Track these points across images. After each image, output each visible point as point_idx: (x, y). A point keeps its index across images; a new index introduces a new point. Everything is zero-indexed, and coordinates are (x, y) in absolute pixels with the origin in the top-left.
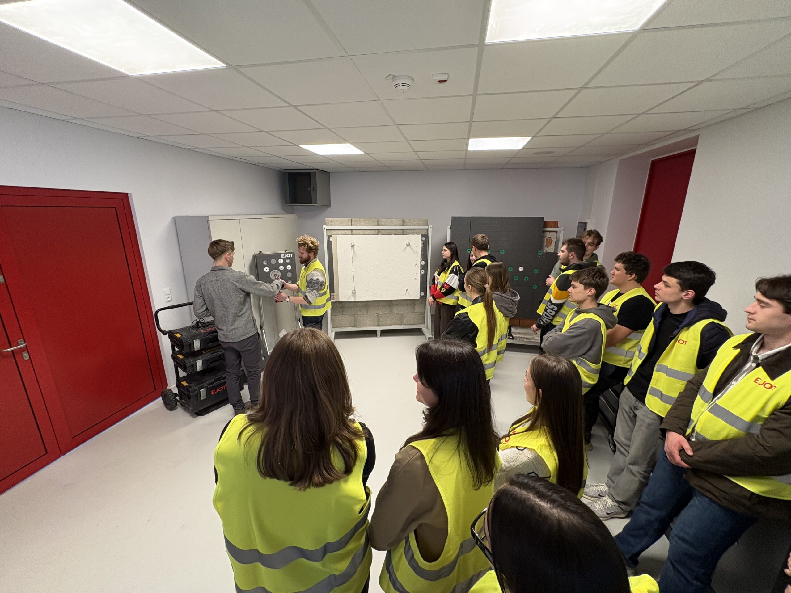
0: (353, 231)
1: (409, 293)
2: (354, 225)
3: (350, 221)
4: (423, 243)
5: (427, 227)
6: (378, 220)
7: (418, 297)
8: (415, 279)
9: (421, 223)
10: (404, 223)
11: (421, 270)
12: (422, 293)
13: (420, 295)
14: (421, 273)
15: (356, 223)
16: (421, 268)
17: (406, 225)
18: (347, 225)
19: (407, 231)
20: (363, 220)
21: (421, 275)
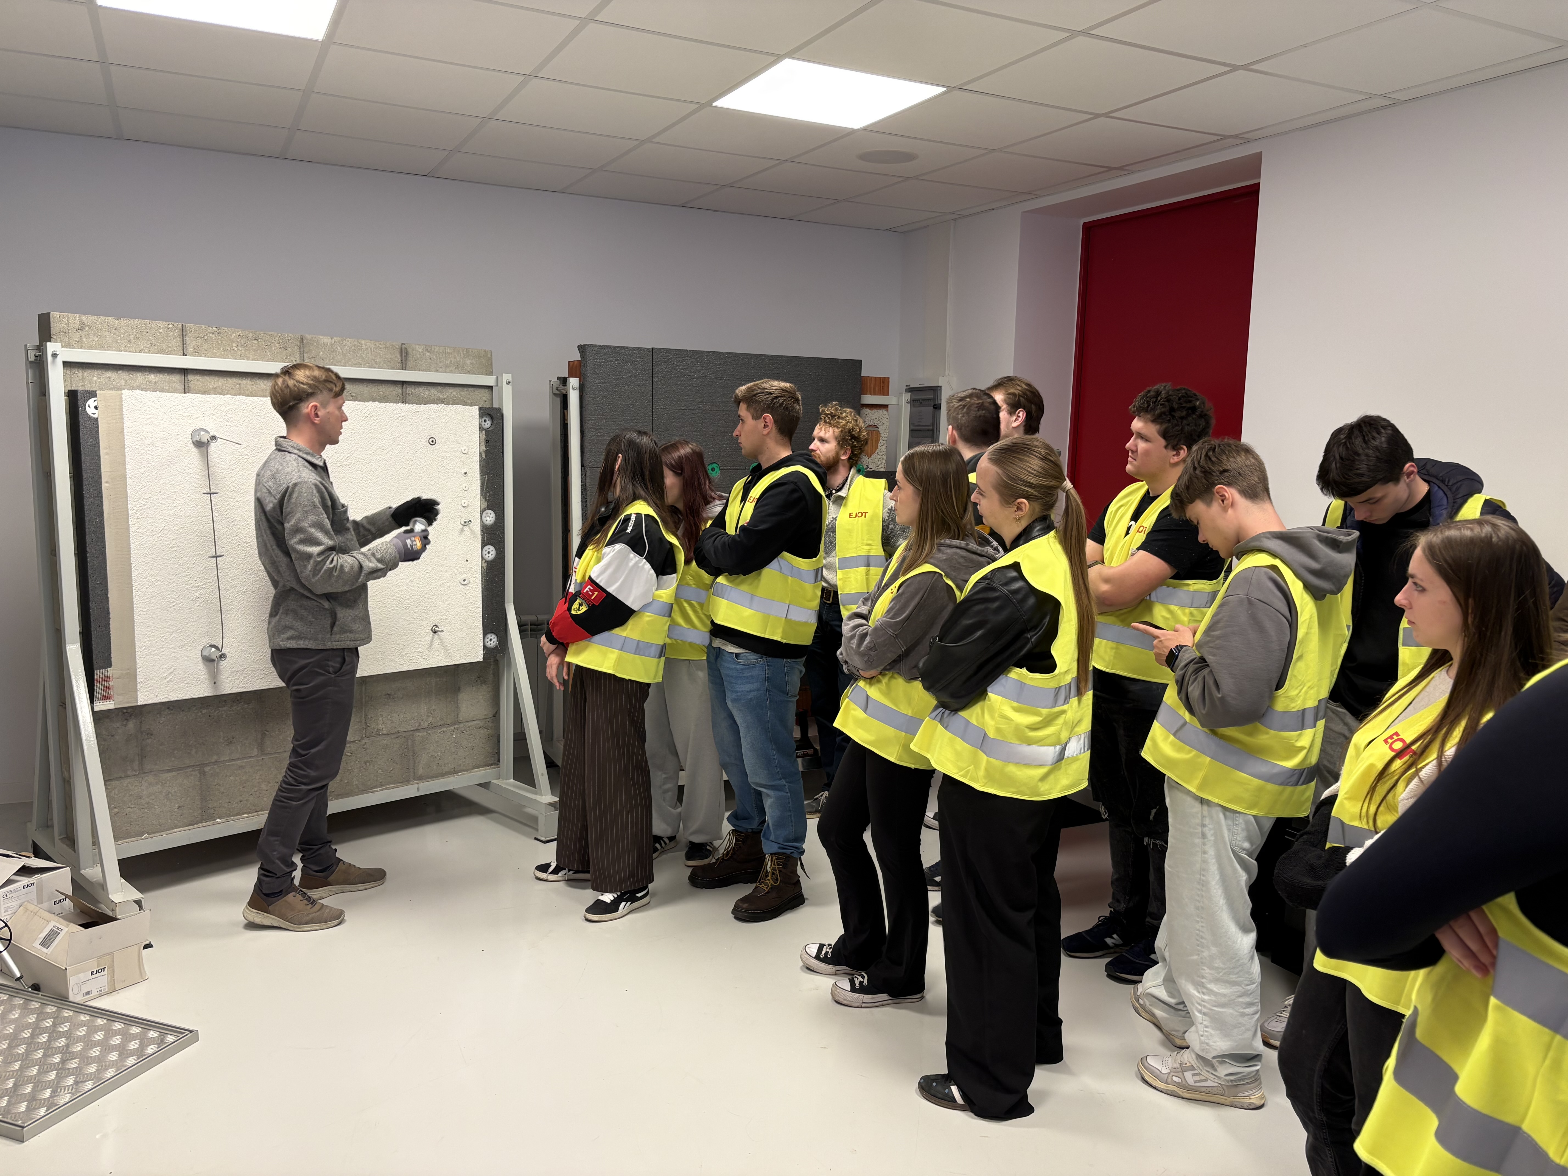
0: (191, 377)
1: (443, 644)
2: (197, 352)
3: (177, 333)
4: (487, 441)
5: (489, 381)
6: (302, 339)
7: (479, 657)
8: (464, 583)
9: (468, 362)
10: (404, 359)
11: (483, 545)
12: (489, 636)
13: (485, 647)
14: (482, 558)
15: (205, 346)
16: (483, 537)
17: (415, 368)
18: (160, 352)
19: (420, 390)
20: (233, 334)
21: (485, 565)
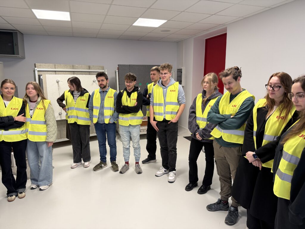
0: (56, 72)
2: (57, 68)
3: (54, 65)
6: (73, 66)
9: (100, 68)
10: (89, 68)
17: (91, 69)
18: (52, 68)
19: (92, 73)
20: (62, 65)
